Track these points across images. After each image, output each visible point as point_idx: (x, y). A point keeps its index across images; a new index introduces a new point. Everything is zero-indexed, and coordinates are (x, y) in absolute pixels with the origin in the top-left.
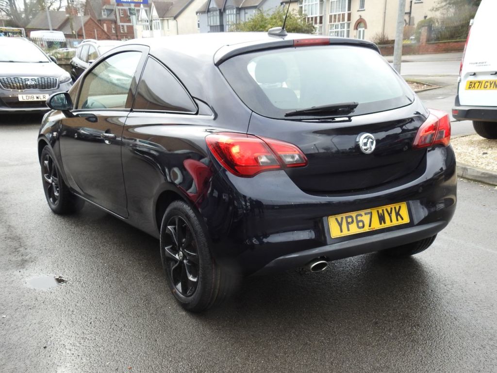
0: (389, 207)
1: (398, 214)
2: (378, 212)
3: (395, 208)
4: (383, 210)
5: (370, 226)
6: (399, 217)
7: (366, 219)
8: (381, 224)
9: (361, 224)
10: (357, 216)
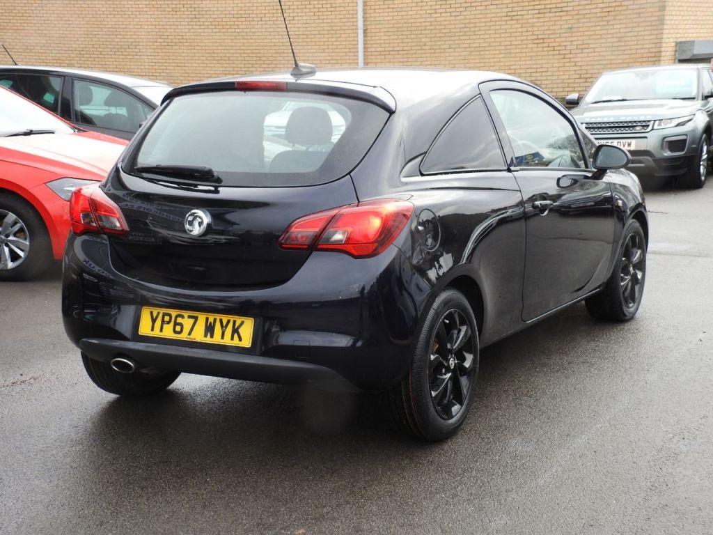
0: (225, 318)
1: (235, 331)
2: (207, 319)
3: (234, 322)
4: (215, 320)
5: (189, 334)
6: (236, 336)
7: (187, 323)
8: (206, 336)
9: (178, 328)
10: (177, 317)
